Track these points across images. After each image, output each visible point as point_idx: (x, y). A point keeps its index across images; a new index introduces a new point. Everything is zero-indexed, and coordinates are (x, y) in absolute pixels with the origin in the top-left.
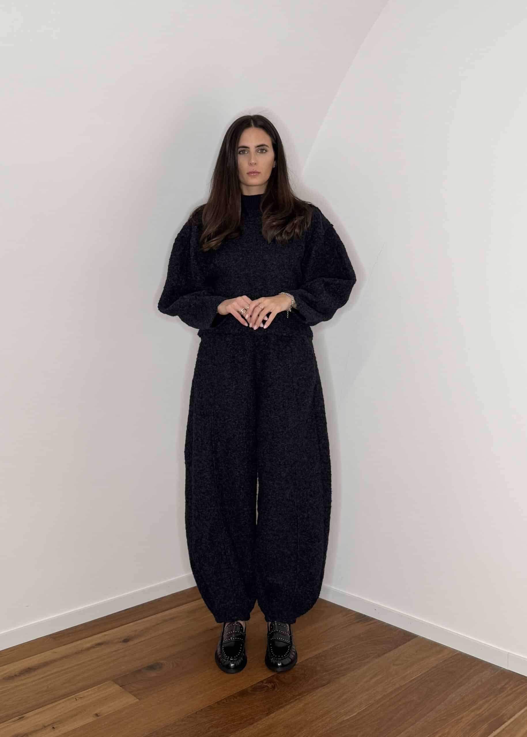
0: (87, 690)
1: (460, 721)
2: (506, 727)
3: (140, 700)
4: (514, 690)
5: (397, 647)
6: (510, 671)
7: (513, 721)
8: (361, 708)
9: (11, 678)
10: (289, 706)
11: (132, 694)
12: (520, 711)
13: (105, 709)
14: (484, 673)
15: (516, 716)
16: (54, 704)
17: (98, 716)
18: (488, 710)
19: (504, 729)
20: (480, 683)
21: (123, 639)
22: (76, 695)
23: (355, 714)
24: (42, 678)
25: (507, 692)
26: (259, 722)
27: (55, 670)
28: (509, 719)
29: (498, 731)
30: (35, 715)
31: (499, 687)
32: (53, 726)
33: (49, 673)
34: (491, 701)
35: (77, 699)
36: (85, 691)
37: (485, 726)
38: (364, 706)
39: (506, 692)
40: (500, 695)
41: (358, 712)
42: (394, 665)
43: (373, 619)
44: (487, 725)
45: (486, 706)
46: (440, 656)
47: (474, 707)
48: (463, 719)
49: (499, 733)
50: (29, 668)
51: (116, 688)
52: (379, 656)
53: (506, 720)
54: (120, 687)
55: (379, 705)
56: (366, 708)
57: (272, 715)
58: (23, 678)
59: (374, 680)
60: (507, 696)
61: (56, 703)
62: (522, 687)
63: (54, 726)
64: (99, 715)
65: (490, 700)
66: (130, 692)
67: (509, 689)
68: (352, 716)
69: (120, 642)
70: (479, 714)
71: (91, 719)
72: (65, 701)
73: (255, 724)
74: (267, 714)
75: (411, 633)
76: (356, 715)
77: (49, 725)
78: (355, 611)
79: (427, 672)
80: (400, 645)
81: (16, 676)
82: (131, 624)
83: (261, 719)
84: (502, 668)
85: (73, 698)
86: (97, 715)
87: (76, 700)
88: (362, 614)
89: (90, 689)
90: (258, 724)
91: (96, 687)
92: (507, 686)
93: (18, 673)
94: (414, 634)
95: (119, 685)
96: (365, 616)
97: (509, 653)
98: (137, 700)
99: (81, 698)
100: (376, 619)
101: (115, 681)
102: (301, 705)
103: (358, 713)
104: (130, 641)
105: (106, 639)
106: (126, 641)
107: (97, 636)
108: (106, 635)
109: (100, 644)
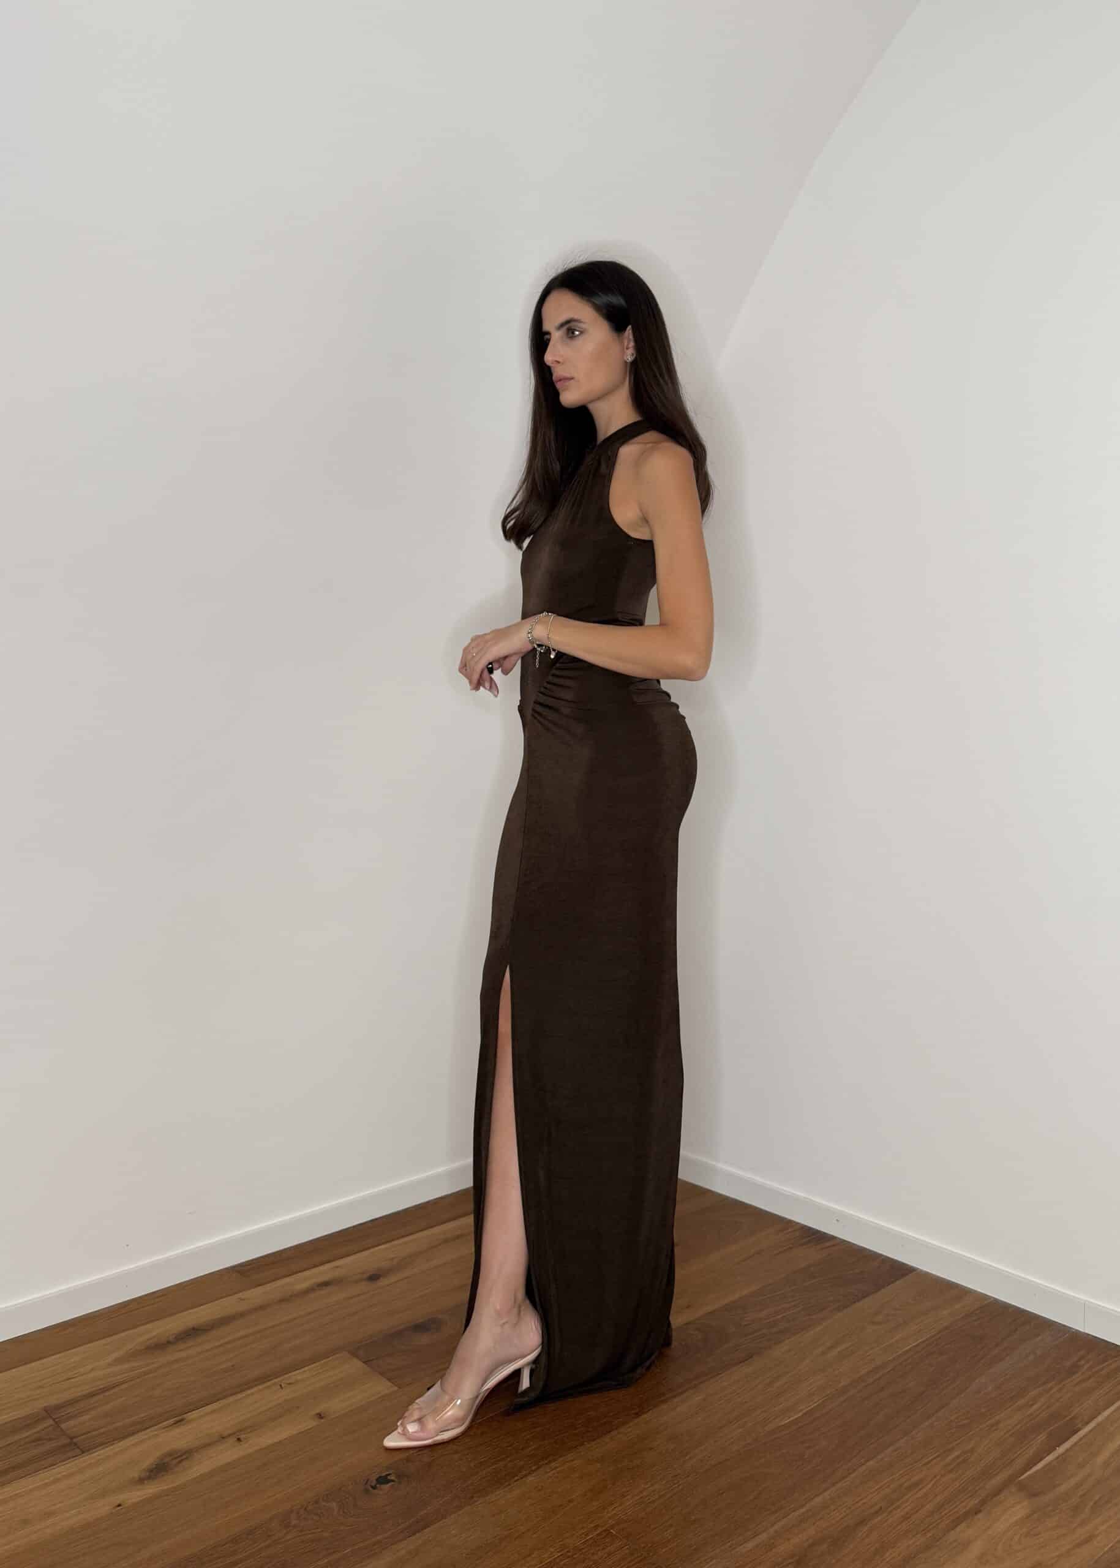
0: (303, 1370)
1: (994, 1428)
2: (1081, 1439)
3: (400, 1388)
4: (1098, 1368)
5: (879, 1290)
6: (1089, 1335)
7: (1095, 1428)
8: (811, 1403)
9: (160, 1346)
10: (676, 1400)
11: (385, 1377)
12: (1108, 1407)
13: (336, 1405)
14: (1040, 1338)
15: (1100, 1419)
16: (239, 1396)
17: (322, 1418)
18: (1048, 1407)
19: (1076, 1444)
20: (1031, 1357)
21: (365, 1276)
22: (279, 1379)
23: (800, 1414)
24: (217, 1347)
25: (1083, 1373)
26: (622, 1430)
27: (242, 1333)
28: (1087, 1423)
29: (1066, 1445)
30: (207, 1414)
31: (1068, 1364)
32: (238, 1436)
33: (230, 1338)
34: (1054, 1390)
35: (283, 1386)
36: (298, 1372)
37: (1042, 1437)
38: (816, 1401)
39: (1080, 1373)
40: (1069, 1380)
41: (804, 1411)
42: (874, 1323)
43: (833, 1238)
44: (1044, 1437)
45: (1043, 1400)
46: (957, 1306)
47: (1021, 1402)
48: (1001, 1425)
49: (1067, 1450)
50: (194, 1329)
51: (355, 1366)
52: (846, 1307)
53: (1080, 1426)
54: (363, 1364)
55: (842, 1399)
56: (818, 1405)
57: (645, 1416)
58: (182, 1346)
59: (834, 1353)
60: (1084, 1381)
61: (244, 1394)
62: (1111, 1364)
63: (242, 1437)
64: (322, 1415)
65: (1051, 1388)
66: (382, 1374)
67: (1086, 1367)
68: (792, 1419)
69: (361, 1280)
70: (1031, 1414)
71: (313, 1423)
72: (260, 1390)
73: (614, 1433)
74: (637, 1414)
75: (904, 1264)
76: (802, 1416)
77: (234, 1433)
78: (798, 1223)
79: (933, 1336)
80: (883, 1287)
81: (169, 1342)
82: (380, 1247)
83: (624, 1423)
84: (1073, 1329)
85: (275, 1384)
86: (320, 1416)
87: (281, 1386)
88: (810, 1229)
89: (306, 1368)
90: (619, 1433)
91: (317, 1364)
92: (1083, 1362)
93: (174, 1337)
94: (907, 1265)
95: (360, 1360)
96: (818, 1232)
97: (1086, 1301)
98: (396, 1388)
99: (290, 1384)
100: (840, 1239)
101: (354, 1354)
102: (700, 1398)
103: (805, 1414)
104: (381, 1278)
105: (337, 1274)
106: (374, 1278)
107: (321, 1268)
108: (337, 1267)
109: (326, 1284)
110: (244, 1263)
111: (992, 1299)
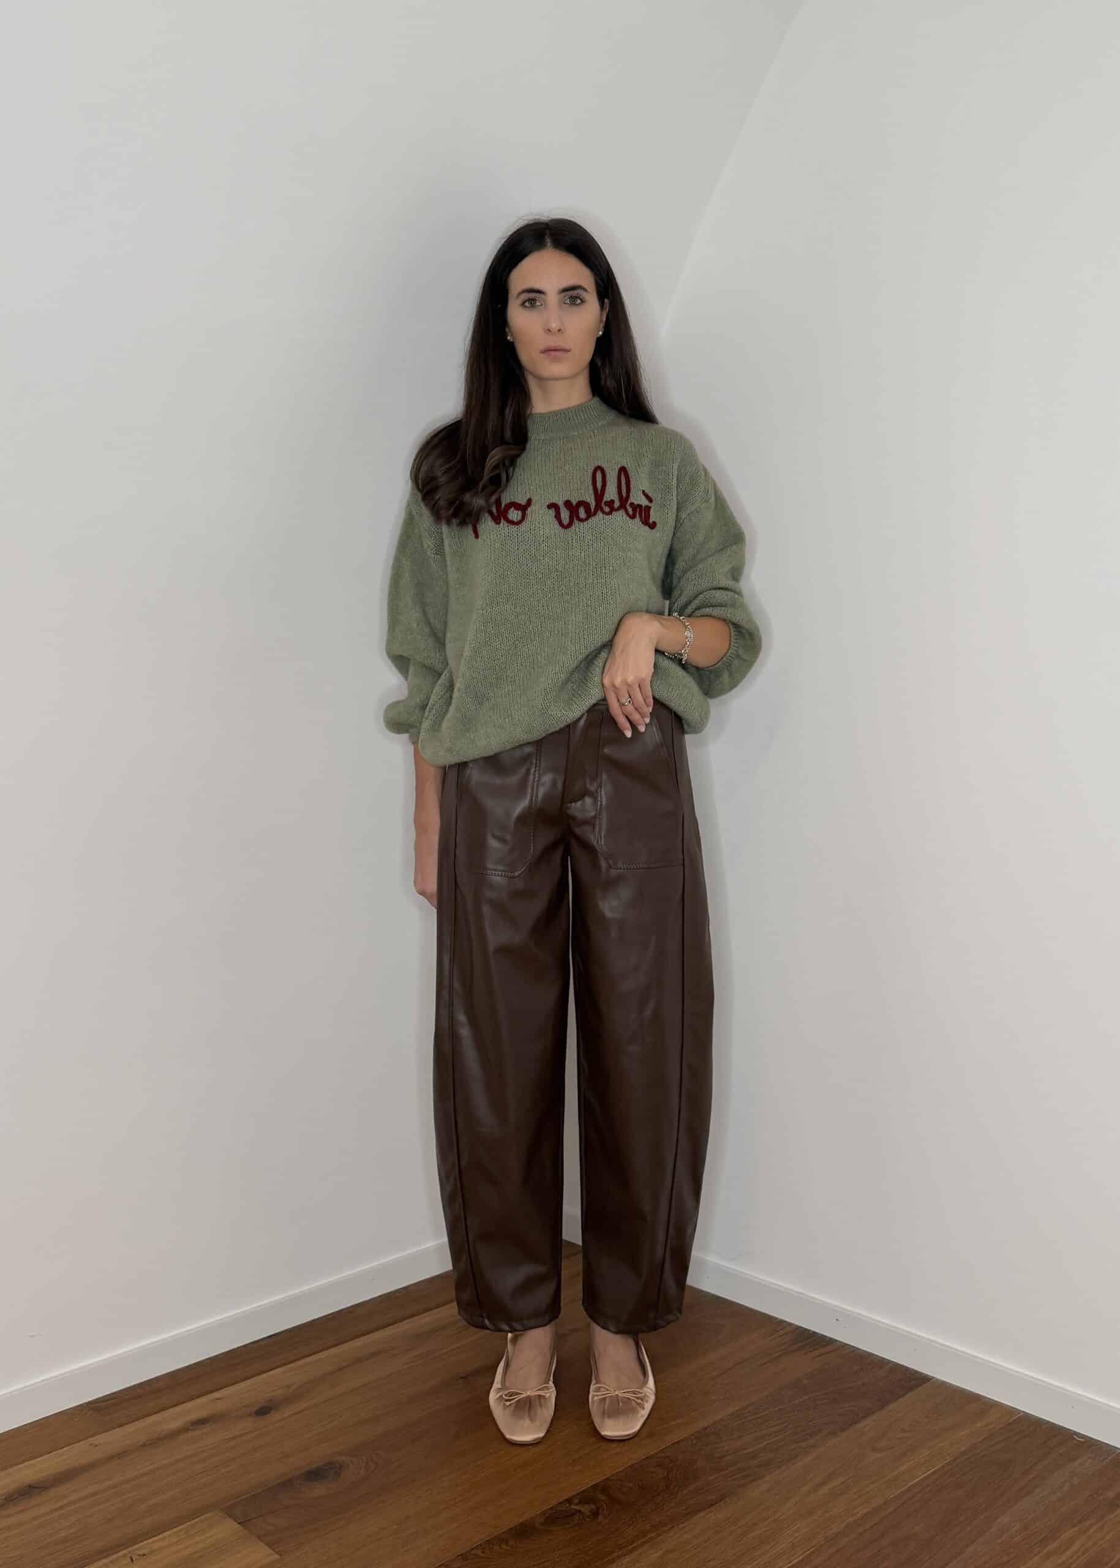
3: (280, 1555)
5: (883, 1406)
10: (627, 1559)
11: (264, 1542)
14: (1078, 1461)
20: (1067, 1488)
27: (91, 1489)
33: (75, 1496)
42: (873, 1450)
43: (832, 1341)
46: (978, 1424)
47: (1052, 1546)
51: (230, 1528)
52: (842, 1429)
54: (238, 1526)
59: (825, 1490)
65: (1089, 1528)
66: (261, 1538)
69: (250, 1415)
75: (917, 1371)
78: (791, 1324)
79: (948, 1464)
82: (274, 1371)
85: (123, 1556)
87: (132, 1557)
88: (807, 1330)
89: (164, 1534)
91: (184, 1526)
94: (921, 1373)
95: (235, 1520)
96: (814, 1334)
98: (276, 1556)
99: (143, 1555)
100: (841, 1342)
101: (229, 1512)
102: (656, 1555)
104: (272, 1412)
105: (220, 1407)
106: (263, 1411)
107: (199, 1401)
108: (217, 1399)
109: (202, 1422)
110: (104, 1397)
111: (1022, 1414)
